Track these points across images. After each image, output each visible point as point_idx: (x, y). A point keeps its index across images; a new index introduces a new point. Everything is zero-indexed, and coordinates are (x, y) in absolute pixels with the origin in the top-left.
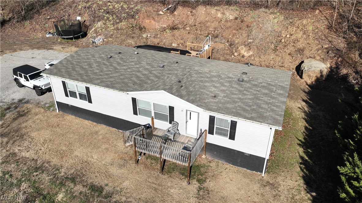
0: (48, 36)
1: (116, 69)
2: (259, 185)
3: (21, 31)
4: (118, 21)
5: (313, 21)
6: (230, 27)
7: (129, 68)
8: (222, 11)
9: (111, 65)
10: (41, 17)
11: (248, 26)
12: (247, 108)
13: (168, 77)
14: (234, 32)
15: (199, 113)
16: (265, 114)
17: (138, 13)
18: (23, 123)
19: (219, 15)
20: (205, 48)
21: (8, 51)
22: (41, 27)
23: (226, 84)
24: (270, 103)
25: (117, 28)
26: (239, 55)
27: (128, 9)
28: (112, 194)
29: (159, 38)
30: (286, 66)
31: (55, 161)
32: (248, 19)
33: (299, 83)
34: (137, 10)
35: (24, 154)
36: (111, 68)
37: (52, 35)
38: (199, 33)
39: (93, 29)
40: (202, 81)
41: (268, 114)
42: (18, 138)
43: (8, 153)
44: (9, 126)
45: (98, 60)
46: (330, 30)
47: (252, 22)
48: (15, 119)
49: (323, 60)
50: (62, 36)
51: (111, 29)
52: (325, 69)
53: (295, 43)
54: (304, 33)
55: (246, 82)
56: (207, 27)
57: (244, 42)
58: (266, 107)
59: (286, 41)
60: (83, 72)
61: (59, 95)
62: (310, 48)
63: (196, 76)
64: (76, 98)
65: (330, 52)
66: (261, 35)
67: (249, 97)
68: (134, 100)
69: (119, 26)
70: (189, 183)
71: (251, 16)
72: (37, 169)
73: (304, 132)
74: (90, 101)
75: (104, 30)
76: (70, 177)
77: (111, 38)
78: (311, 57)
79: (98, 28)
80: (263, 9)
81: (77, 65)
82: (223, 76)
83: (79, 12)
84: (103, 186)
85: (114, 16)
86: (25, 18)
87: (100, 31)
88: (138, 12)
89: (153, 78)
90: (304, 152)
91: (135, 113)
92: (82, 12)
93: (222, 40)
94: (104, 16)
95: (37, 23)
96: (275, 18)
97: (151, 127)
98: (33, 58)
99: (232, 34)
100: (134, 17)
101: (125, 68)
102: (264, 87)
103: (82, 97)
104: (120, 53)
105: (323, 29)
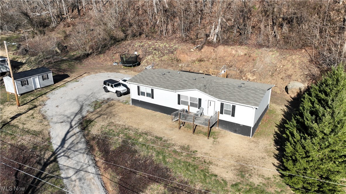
0: (114, 64)
1: (168, 80)
2: (248, 142)
3: (97, 61)
4: (162, 55)
5: (300, 56)
6: (241, 60)
7: (176, 80)
8: (236, 50)
9: (165, 78)
10: (110, 52)
11: (253, 60)
12: (241, 99)
13: (198, 84)
14: (244, 63)
15: (215, 102)
16: (250, 102)
17: (176, 50)
18: (113, 109)
19: (234, 52)
20: (222, 73)
21: (92, 73)
22: (110, 58)
23: (231, 88)
24: (254, 97)
25: (161, 60)
26: (246, 79)
27: (169, 47)
28: (168, 140)
29: (190, 67)
30: (279, 86)
31: (135, 126)
32: (254, 55)
33: (286, 97)
34: (176, 48)
35: (117, 123)
36: (165, 80)
37: (117, 64)
38: (219, 64)
39: (145, 60)
40: (218, 87)
41: (252, 101)
42: (112, 116)
43: (109, 122)
44: (105, 111)
45: (157, 75)
46: (311, 63)
47: (256, 57)
48: (107, 108)
49: (303, 82)
50: (125, 64)
51: (157, 60)
52: (303, 87)
53: (286, 71)
54: (293, 65)
55: (243, 87)
56: (225, 60)
57: (251, 70)
58: (252, 98)
59: (280, 70)
60: (150, 81)
61: (134, 95)
62: (296, 75)
63: (214, 84)
64: (144, 95)
65: (308, 77)
66: (262, 65)
67: (243, 94)
68: (179, 96)
69: (163, 58)
70: (208, 139)
71: (257, 53)
72: (126, 129)
73: (281, 121)
74: (153, 98)
75: (152, 61)
76: (144, 133)
77: (157, 66)
78: (295, 80)
79: (149, 59)
80: (265, 49)
81: (145, 78)
82: (230, 85)
83: (135, 49)
84: (162, 137)
85: (160, 52)
86: (100, 53)
87: (150, 62)
88: (176, 49)
89: (190, 85)
90: (278, 130)
91: (179, 103)
92: (138, 49)
93: (234, 69)
94: (153, 52)
95: (108, 56)
96: (273, 55)
97: (188, 112)
98: (109, 77)
99: (242, 65)
100: (173, 53)
101: (173, 79)
102: (253, 90)
103: (148, 95)
104: (169, 72)
105: (306, 62)
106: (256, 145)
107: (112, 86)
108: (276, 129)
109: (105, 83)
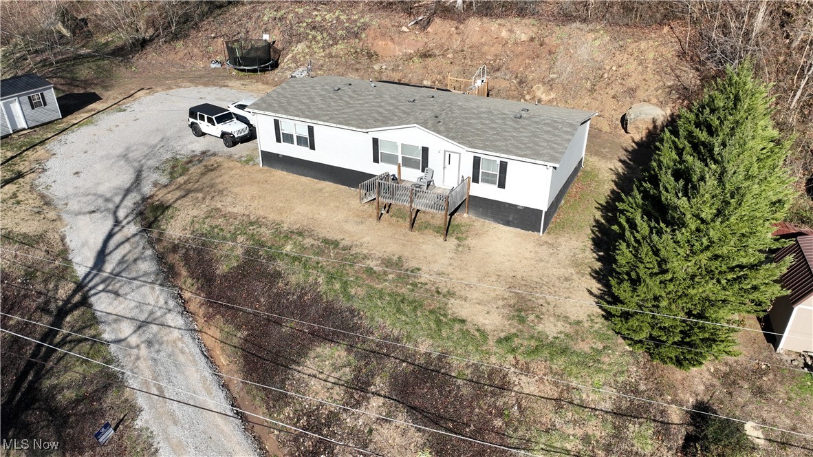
0: (213, 66)
1: (348, 103)
3: (170, 57)
4: (331, 42)
5: (656, 43)
6: (522, 54)
7: (367, 103)
8: (510, 27)
9: (341, 99)
10: (200, 34)
11: (550, 52)
12: (521, 146)
13: (421, 113)
14: (527, 61)
15: (460, 154)
16: (542, 152)
17: (365, 29)
18: (217, 177)
19: (504, 34)
20: (476, 85)
21: (159, 89)
22: (202, 51)
23: (497, 121)
24: (550, 141)
25: (330, 53)
26: (533, 98)
27: (347, 22)
28: (351, 246)
29: (401, 71)
30: (607, 115)
31: (272, 216)
32: (551, 41)
33: (622, 140)
34: (364, 24)
35: (230, 209)
36: (341, 103)
37: (220, 65)
38: (469, 64)
39: (290, 55)
40: (466, 118)
41: (546, 151)
42: (216, 194)
43: (210, 208)
44: (198, 181)
45: (321, 93)
46: (681, 59)
47: (558, 46)
48: (203, 174)
49: (661, 105)
50: (240, 65)
51: (320, 55)
52: (660, 116)
53: (623, 79)
54: (641, 64)
55: (525, 118)
56: (483, 54)
57: (543, 79)
58: (545, 144)
59: (610, 76)
60: (304, 107)
61: (266, 141)
62: (646, 87)
63: (459, 112)
64: (292, 143)
65: (674, 92)
66: (571, 66)
67: (525, 134)
68: (375, 141)
69: (334, 50)
70: (446, 240)
71: (558, 34)
72: (251, 224)
73: (608, 196)
74: (312, 147)
75: (308, 57)
76: (295, 231)
78: (645, 101)
79: (299, 53)
80: (577, 24)
81: (292, 99)
82: (495, 113)
83: (264, 27)
84: (339, 240)
85: (325, 35)
86: (175, 37)
87: (302, 59)
88: (365, 27)
89: (400, 114)
90: (602, 216)
91: (376, 160)
92: (270, 26)
93: (506, 75)
94: (308, 34)
95: (195, 44)
96: (595, 39)
97: (396, 179)
98: (201, 98)
99: (524, 65)
100: (359, 36)
101: (360, 102)
102: (547, 124)
103: (301, 141)
104: (350, 85)
105: (670, 56)
106: (551, 251)
107: (210, 121)
108: (598, 215)
109: (193, 113)
